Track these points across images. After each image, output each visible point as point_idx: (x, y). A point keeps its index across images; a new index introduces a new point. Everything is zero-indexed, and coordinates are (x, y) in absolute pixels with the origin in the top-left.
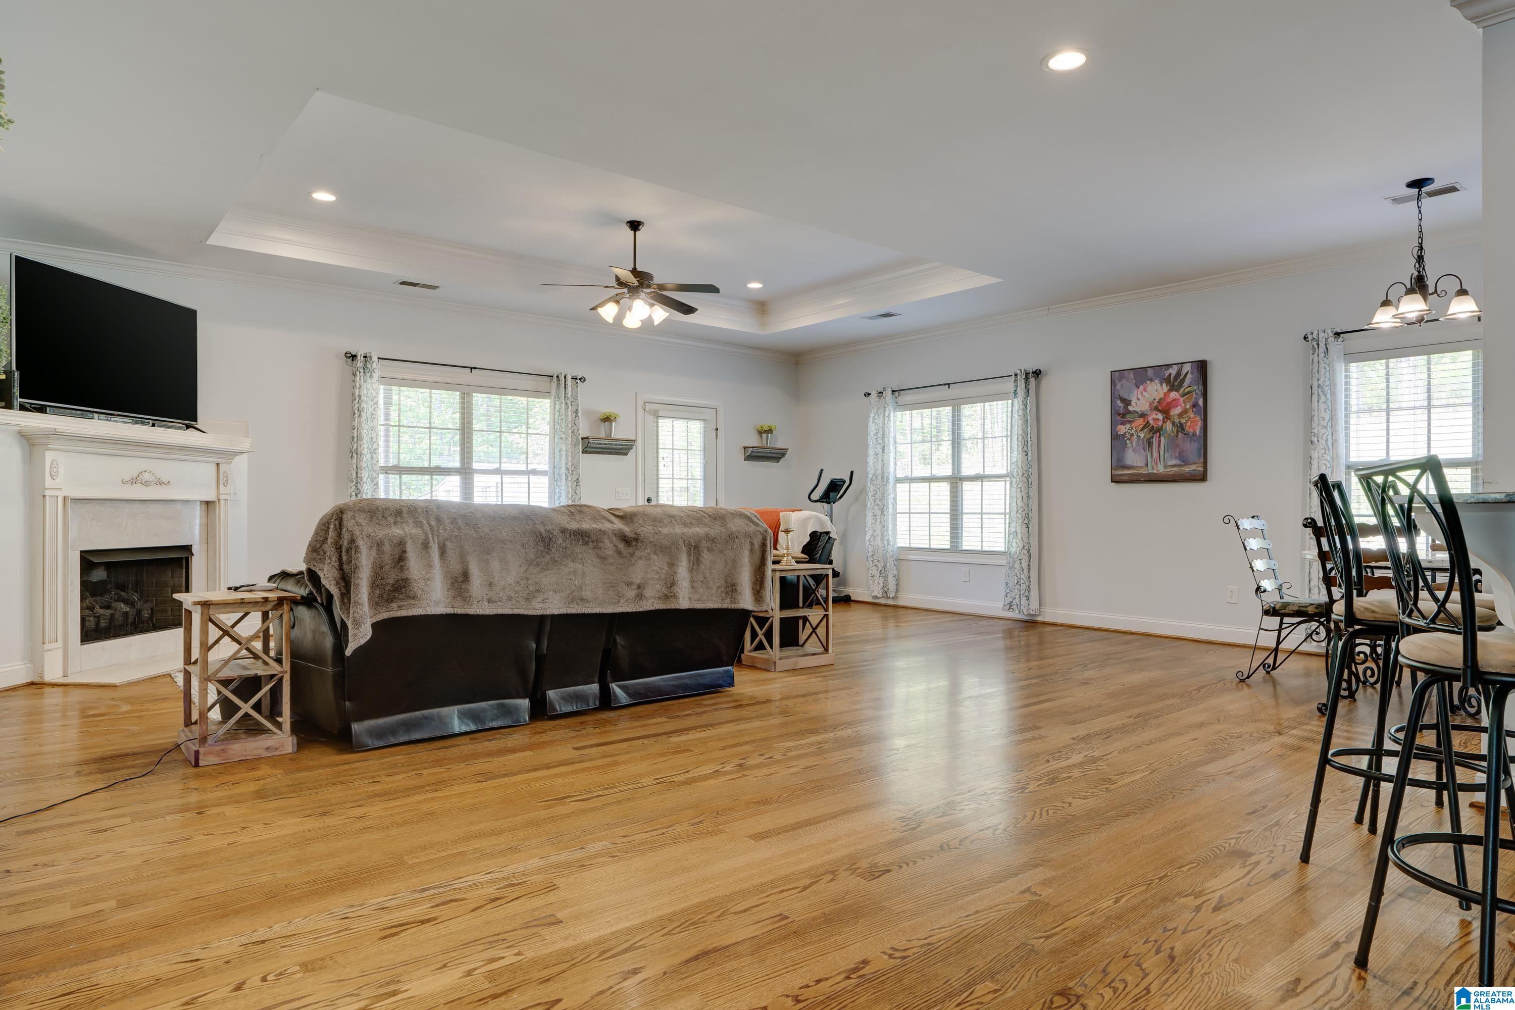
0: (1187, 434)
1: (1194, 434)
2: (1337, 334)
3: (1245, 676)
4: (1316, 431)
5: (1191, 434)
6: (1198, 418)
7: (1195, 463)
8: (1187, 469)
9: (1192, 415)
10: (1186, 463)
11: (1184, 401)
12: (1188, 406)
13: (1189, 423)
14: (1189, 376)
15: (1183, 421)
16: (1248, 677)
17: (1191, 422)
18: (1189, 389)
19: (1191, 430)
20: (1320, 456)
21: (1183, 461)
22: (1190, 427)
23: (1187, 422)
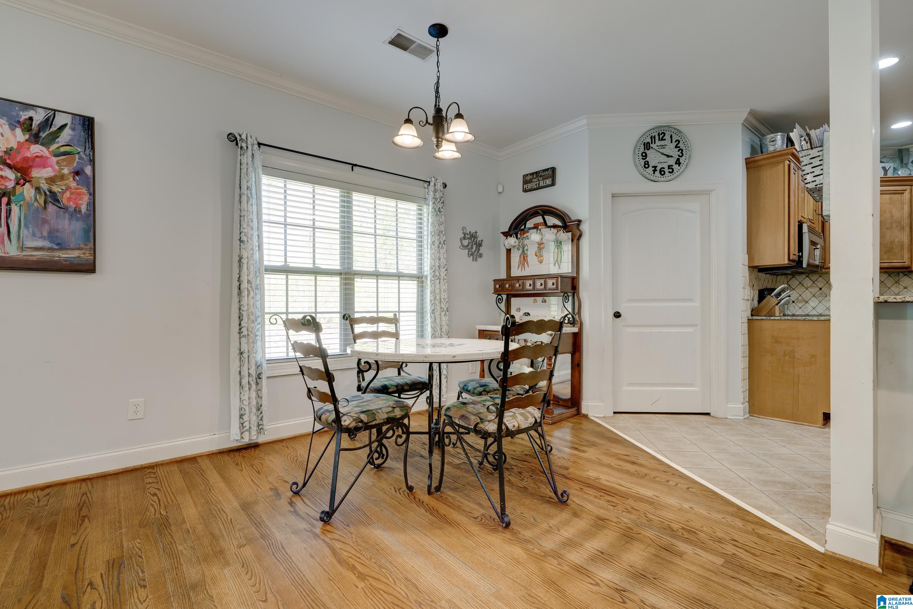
0: (65, 209)
1: (77, 211)
2: (259, 144)
3: (300, 485)
4: (246, 231)
5: (72, 209)
6: (84, 191)
7: (79, 249)
8: (64, 255)
9: (73, 185)
10: (62, 247)
11: (58, 163)
12: (66, 171)
13: (68, 194)
14: (67, 131)
15: (55, 189)
16: (304, 485)
17: (72, 194)
18: (67, 149)
19: (72, 205)
20: (249, 256)
21: (58, 244)
22: (69, 199)
23: (63, 192)
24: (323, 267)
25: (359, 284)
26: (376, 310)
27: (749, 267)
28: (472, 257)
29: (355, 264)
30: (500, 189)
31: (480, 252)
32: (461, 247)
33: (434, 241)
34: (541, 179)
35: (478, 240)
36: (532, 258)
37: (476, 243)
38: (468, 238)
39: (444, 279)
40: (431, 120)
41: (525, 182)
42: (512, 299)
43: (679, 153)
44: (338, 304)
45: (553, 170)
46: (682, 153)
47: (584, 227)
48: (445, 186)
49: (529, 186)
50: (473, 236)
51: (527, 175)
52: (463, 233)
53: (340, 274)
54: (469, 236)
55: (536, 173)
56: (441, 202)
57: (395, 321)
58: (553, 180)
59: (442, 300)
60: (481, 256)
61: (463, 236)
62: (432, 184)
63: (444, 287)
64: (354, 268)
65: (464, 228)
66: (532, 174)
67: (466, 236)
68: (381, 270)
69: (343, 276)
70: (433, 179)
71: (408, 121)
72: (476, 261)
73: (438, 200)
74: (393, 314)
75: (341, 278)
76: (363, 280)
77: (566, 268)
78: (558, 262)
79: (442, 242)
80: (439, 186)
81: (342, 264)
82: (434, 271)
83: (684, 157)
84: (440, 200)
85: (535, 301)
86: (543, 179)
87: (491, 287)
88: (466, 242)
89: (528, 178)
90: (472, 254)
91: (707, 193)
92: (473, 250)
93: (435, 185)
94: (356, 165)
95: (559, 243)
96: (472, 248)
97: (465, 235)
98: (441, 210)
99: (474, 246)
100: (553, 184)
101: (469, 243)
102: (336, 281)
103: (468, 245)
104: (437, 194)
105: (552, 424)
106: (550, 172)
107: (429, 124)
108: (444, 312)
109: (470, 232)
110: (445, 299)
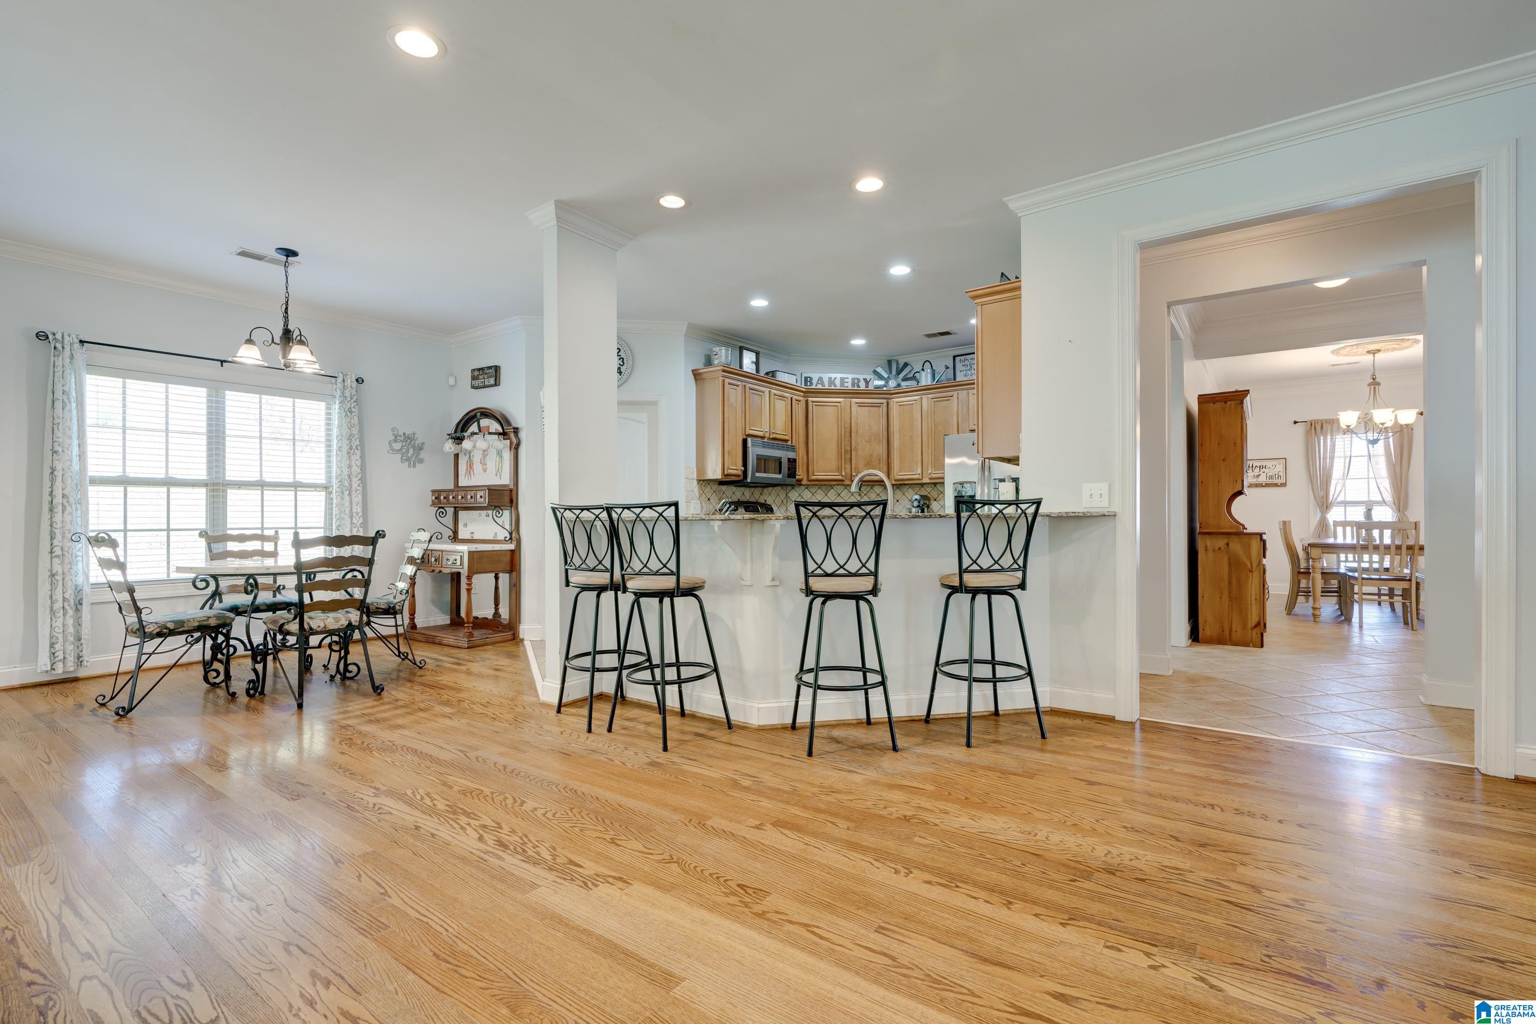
2: (82, 342)
3: (108, 697)
4: (61, 440)
20: (64, 468)
24: (178, 477)
25: (233, 496)
26: (260, 526)
27: (699, 481)
28: (407, 463)
29: (227, 473)
30: (452, 381)
31: (421, 456)
32: (391, 452)
33: (341, 447)
34: (486, 377)
35: (417, 442)
36: (477, 467)
37: (414, 447)
38: (401, 441)
39: (357, 490)
40: (277, 340)
41: (474, 378)
42: (460, 513)
43: (620, 362)
44: (204, 520)
45: (497, 369)
46: (623, 361)
47: (522, 435)
48: (359, 381)
49: (477, 383)
50: (409, 439)
51: (475, 370)
52: (394, 435)
53: (204, 484)
54: (402, 438)
55: (482, 369)
56: (352, 401)
57: (275, 539)
58: (496, 380)
59: (355, 515)
60: (421, 461)
61: (393, 438)
62: (340, 380)
63: (356, 499)
64: (227, 478)
65: (393, 430)
66: (479, 370)
67: (398, 438)
68: (267, 480)
69: (209, 488)
70: (341, 375)
71: (250, 341)
72: (414, 466)
73: (349, 399)
74: (274, 531)
75: (207, 489)
76: (241, 491)
77: (505, 479)
78: (499, 472)
79: (354, 447)
80: (350, 382)
81: (209, 473)
82: (340, 481)
83: (625, 366)
84: (351, 399)
85: (480, 515)
86: (488, 377)
87: (430, 498)
88: (397, 446)
89: (476, 373)
90: (408, 459)
91: (655, 403)
92: (410, 455)
93: (344, 381)
94: (225, 361)
95: (499, 453)
96: (408, 451)
97: (396, 437)
98: (353, 410)
99: (411, 451)
100: (496, 384)
101: (403, 446)
102: (201, 494)
103: (401, 449)
104: (346, 391)
105: (468, 648)
106: (492, 371)
107: (275, 344)
108: (356, 529)
109: (404, 434)
110: (357, 513)
